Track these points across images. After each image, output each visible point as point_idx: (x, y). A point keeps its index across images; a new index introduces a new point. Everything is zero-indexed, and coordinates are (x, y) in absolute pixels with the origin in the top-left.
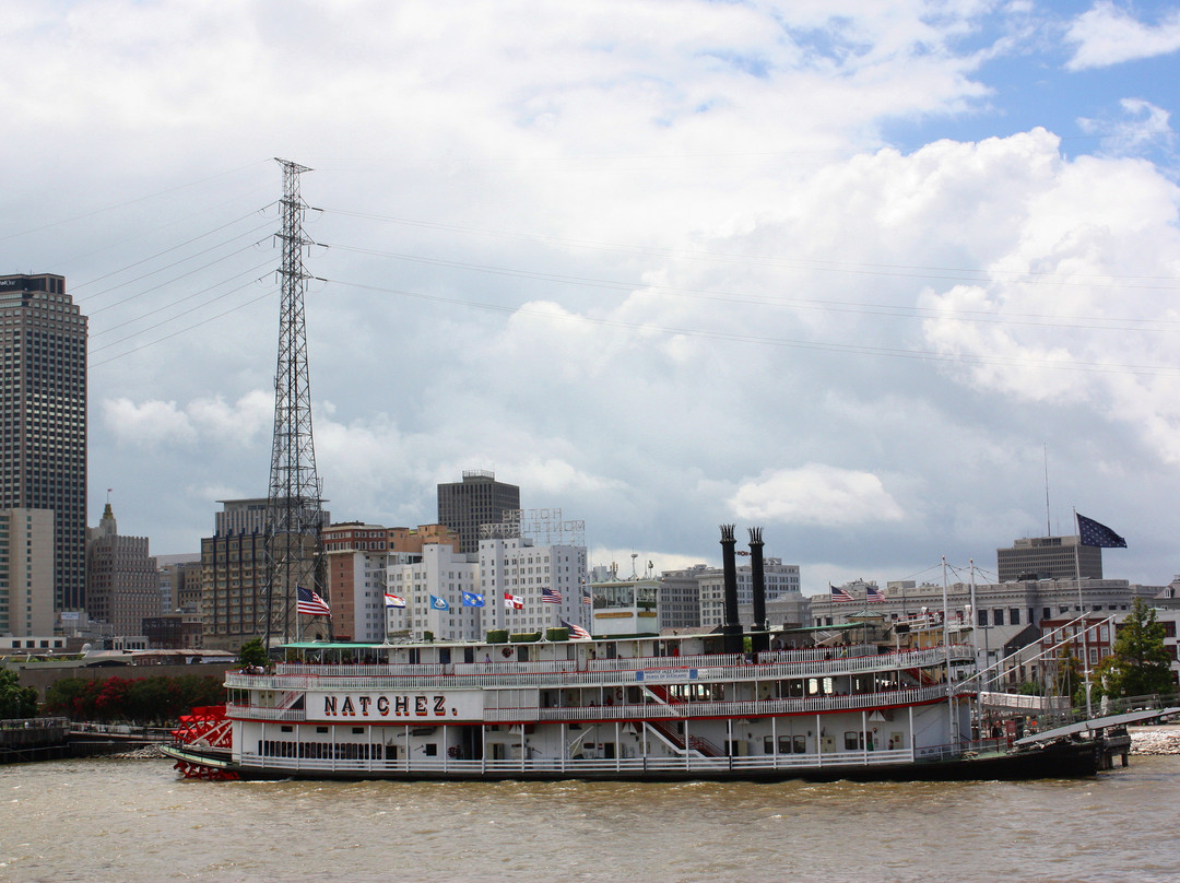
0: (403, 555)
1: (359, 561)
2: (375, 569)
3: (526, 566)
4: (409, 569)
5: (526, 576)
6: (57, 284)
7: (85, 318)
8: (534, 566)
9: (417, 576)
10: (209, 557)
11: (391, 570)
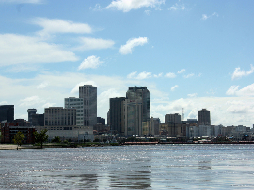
0: (191, 126)
1: (186, 127)
2: (188, 128)
3: (204, 128)
4: (192, 128)
5: (204, 129)
6: (146, 87)
7: (150, 92)
8: (205, 128)
9: (192, 129)
10: (169, 126)
11: (190, 128)
